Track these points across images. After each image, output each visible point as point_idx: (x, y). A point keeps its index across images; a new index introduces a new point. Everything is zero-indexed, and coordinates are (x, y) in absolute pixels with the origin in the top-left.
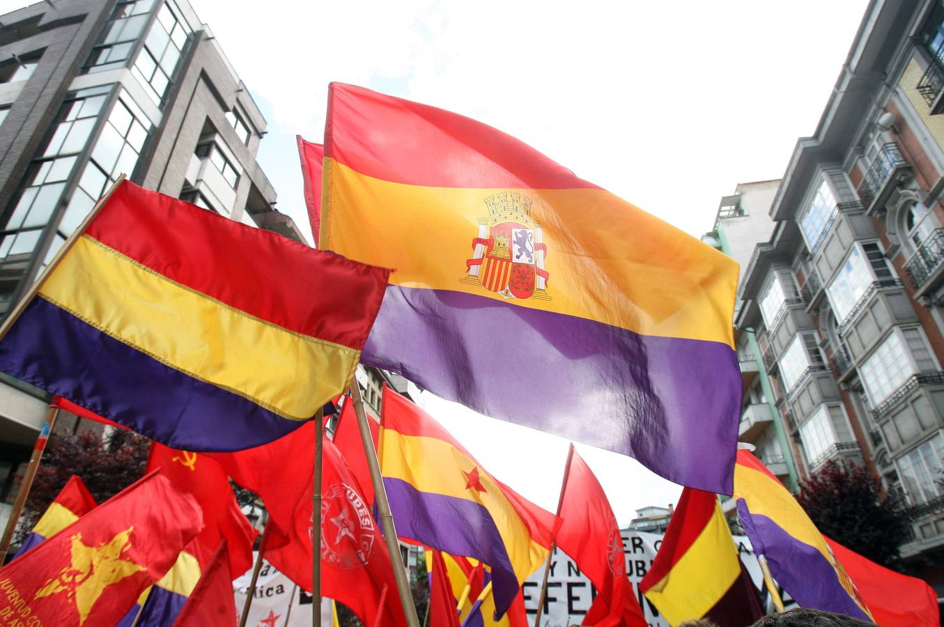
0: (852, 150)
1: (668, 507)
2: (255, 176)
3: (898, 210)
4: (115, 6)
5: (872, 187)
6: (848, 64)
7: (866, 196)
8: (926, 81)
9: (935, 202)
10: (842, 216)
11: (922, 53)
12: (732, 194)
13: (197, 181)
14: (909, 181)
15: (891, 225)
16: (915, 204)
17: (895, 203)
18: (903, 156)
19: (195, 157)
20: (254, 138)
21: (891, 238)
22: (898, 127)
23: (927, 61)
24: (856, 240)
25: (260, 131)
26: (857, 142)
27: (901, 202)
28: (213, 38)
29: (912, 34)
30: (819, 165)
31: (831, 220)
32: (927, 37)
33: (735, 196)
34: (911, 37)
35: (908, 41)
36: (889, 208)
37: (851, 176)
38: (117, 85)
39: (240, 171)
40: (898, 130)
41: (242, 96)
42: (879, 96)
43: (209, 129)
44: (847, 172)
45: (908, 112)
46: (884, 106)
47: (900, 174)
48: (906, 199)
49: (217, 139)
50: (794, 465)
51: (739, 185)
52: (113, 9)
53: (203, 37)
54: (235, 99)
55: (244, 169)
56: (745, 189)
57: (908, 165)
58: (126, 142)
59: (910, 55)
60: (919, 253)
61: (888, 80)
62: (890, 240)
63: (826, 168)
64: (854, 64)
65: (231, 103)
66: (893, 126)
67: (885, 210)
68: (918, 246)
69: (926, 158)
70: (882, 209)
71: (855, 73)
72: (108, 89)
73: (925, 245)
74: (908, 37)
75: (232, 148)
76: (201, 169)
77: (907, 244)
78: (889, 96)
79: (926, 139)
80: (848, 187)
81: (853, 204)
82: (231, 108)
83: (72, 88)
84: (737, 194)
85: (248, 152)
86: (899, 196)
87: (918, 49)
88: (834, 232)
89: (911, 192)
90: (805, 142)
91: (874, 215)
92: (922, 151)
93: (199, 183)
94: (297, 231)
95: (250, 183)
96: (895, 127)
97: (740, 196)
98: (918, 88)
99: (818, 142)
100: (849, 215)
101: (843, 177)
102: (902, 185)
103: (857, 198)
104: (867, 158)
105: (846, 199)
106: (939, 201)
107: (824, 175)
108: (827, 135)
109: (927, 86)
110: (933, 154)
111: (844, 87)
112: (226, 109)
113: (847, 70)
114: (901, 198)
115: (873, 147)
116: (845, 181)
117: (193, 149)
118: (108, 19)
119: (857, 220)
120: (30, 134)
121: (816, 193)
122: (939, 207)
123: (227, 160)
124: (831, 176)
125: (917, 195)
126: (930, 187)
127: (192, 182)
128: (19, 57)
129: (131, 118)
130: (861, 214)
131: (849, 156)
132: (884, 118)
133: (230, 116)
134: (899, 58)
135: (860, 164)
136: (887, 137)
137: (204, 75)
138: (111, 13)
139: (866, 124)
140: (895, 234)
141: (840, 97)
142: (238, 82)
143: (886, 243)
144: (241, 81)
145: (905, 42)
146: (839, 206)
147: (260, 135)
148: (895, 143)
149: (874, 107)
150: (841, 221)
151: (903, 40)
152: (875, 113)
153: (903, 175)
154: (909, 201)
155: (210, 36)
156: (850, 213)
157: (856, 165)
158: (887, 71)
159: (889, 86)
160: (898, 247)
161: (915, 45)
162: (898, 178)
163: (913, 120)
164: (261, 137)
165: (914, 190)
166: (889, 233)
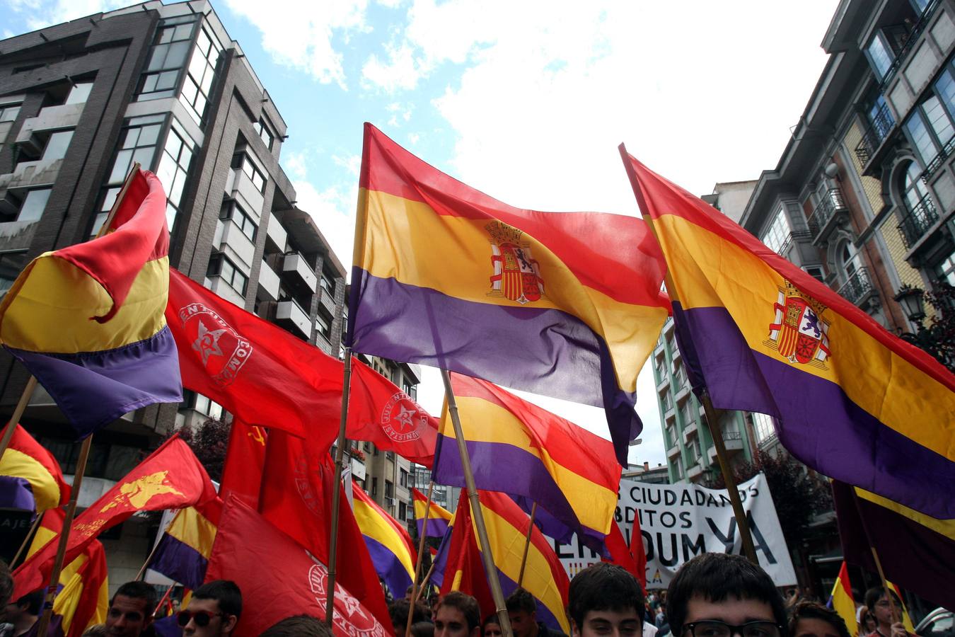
0: (806, 186)
1: (643, 465)
2: (278, 178)
3: (837, 244)
4: (156, 29)
5: (820, 222)
6: (804, 117)
7: (814, 228)
8: (861, 146)
9: (863, 245)
10: (794, 244)
11: (861, 119)
12: (710, 193)
13: (233, 191)
14: (846, 223)
15: (831, 256)
16: (850, 242)
17: (835, 238)
18: (843, 202)
19: (231, 170)
20: (276, 142)
21: (830, 267)
22: (841, 176)
23: (865, 128)
24: (802, 265)
25: (282, 135)
26: (811, 178)
27: (839, 239)
28: (243, 56)
29: (855, 102)
30: (779, 195)
31: (786, 244)
32: (867, 106)
33: (713, 195)
34: (855, 105)
35: (852, 107)
36: (830, 242)
37: (804, 207)
38: (169, 115)
39: (266, 176)
40: (841, 178)
41: (267, 106)
42: (829, 147)
43: (242, 141)
44: (802, 203)
45: (848, 164)
46: (832, 155)
47: (839, 217)
48: (843, 237)
49: (248, 150)
50: (748, 442)
51: (717, 184)
52: (154, 33)
53: (234, 54)
54: (261, 110)
55: (270, 174)
56: (723, 189)
57: (846, 210)
58: (179, 166)
59: (853, 120)
60: (850, 283)
61: (836, 135)
62: (829, 268)
63: (785, 198)
64: (810, 118)
65: (258, 113)
66: (837, 175)
67: (827, 243)
68: (850, 276)
69: (860, 208)
70: (824, 241)
71: (809, 126)
72: (162, 118)
73: (858, 273)
74: (852, 104)
75: (260, 156)
76: (236, 179)
77: (842, 274)
78: (836, 149)
79: (860, 192)
80: (801, 217)
81: (804, 233)
82: (258, 119)
83: (127, 115)
84: (715, 193)
85: (272, 158)
86: (838, 234)
87: (859, 115)
88: (787, 255)
89: (846, 233)
90: (769, 175)
91: (819, 245)
92: (857, 201)
93: (234, 193)
94: (314, 226)
95: (274, 186)
96: (839, 175)
97: (717, 195)
98: (856, 150)
99: (779, 175)
100: (800, 243)
101: (798, 207)
102: (841, 226)
103: (808, 228)
104: (817, 194)
105: (798, 228)
106: (865, 245)
107: (782, 204)
108: (787, 170)
109: (863, 149)
110: (864, 204)
111: (801, 136)
112: (253, 120)
113: (804, 122)
114: (839, 236)
115: (823, 186)
116: (799, 211)
117: (229, 164)
118: (150, 44)
119: (805, 246)
120: (98, 161)
121: (775, 218)
122: (864, 250)
123: (255, 168)
124: (788, 206)
125: (850, 237)
126: (860, 232)
127: (229, 193)
128: (71, 77)
129: (180, 142)
130: (809, 242)
131: (804, 190)
132: (831, 167)
133: (257, 126)
134: (844, 120)
135: (812, 198)
136: (833, 182)
137: (236, 93)
138: (153, 36)
139: (817, 168)
140: (834, 264)
141: (797, 144)
142: (262, 91)
143: (826, 271)
144: (265, 90)
145: (849, 109)
146: (792, 233)
147: (282, 138)
148: (839, 189)
149: (824, 155)
150: (792, 247)
151: (848, 106)
152: (825, 160)
153: (841, 218)
154: (845, 239)
155: (240, 53)
156: (801, 241)
157: (808, 198)
158: (837, 126)
159: (836, 140)
160: (835, 275)
161: (858, 112)
162: (837, 220)
163: (852, 173)
164: (282, 141)
165: (849, 232)
166: (829, 263)
